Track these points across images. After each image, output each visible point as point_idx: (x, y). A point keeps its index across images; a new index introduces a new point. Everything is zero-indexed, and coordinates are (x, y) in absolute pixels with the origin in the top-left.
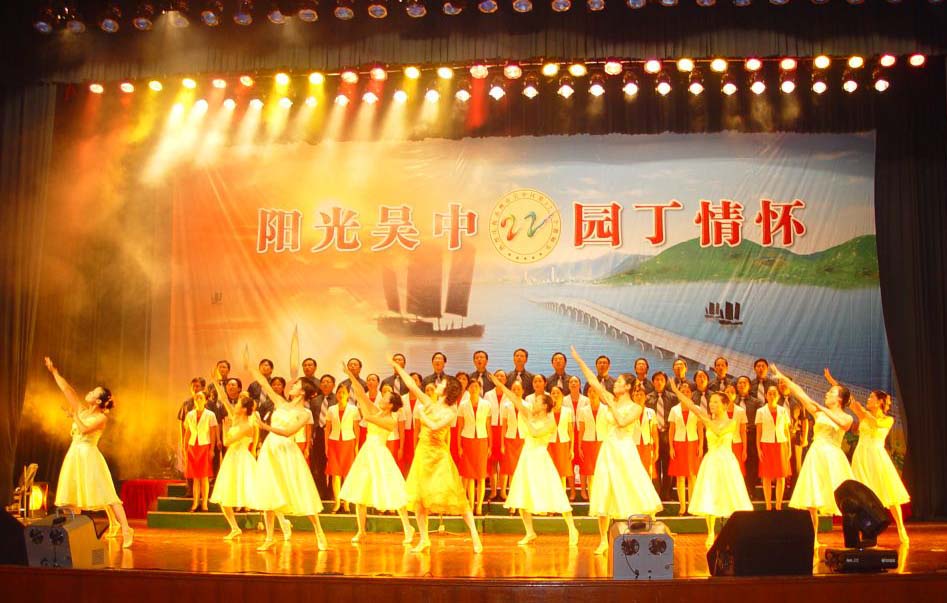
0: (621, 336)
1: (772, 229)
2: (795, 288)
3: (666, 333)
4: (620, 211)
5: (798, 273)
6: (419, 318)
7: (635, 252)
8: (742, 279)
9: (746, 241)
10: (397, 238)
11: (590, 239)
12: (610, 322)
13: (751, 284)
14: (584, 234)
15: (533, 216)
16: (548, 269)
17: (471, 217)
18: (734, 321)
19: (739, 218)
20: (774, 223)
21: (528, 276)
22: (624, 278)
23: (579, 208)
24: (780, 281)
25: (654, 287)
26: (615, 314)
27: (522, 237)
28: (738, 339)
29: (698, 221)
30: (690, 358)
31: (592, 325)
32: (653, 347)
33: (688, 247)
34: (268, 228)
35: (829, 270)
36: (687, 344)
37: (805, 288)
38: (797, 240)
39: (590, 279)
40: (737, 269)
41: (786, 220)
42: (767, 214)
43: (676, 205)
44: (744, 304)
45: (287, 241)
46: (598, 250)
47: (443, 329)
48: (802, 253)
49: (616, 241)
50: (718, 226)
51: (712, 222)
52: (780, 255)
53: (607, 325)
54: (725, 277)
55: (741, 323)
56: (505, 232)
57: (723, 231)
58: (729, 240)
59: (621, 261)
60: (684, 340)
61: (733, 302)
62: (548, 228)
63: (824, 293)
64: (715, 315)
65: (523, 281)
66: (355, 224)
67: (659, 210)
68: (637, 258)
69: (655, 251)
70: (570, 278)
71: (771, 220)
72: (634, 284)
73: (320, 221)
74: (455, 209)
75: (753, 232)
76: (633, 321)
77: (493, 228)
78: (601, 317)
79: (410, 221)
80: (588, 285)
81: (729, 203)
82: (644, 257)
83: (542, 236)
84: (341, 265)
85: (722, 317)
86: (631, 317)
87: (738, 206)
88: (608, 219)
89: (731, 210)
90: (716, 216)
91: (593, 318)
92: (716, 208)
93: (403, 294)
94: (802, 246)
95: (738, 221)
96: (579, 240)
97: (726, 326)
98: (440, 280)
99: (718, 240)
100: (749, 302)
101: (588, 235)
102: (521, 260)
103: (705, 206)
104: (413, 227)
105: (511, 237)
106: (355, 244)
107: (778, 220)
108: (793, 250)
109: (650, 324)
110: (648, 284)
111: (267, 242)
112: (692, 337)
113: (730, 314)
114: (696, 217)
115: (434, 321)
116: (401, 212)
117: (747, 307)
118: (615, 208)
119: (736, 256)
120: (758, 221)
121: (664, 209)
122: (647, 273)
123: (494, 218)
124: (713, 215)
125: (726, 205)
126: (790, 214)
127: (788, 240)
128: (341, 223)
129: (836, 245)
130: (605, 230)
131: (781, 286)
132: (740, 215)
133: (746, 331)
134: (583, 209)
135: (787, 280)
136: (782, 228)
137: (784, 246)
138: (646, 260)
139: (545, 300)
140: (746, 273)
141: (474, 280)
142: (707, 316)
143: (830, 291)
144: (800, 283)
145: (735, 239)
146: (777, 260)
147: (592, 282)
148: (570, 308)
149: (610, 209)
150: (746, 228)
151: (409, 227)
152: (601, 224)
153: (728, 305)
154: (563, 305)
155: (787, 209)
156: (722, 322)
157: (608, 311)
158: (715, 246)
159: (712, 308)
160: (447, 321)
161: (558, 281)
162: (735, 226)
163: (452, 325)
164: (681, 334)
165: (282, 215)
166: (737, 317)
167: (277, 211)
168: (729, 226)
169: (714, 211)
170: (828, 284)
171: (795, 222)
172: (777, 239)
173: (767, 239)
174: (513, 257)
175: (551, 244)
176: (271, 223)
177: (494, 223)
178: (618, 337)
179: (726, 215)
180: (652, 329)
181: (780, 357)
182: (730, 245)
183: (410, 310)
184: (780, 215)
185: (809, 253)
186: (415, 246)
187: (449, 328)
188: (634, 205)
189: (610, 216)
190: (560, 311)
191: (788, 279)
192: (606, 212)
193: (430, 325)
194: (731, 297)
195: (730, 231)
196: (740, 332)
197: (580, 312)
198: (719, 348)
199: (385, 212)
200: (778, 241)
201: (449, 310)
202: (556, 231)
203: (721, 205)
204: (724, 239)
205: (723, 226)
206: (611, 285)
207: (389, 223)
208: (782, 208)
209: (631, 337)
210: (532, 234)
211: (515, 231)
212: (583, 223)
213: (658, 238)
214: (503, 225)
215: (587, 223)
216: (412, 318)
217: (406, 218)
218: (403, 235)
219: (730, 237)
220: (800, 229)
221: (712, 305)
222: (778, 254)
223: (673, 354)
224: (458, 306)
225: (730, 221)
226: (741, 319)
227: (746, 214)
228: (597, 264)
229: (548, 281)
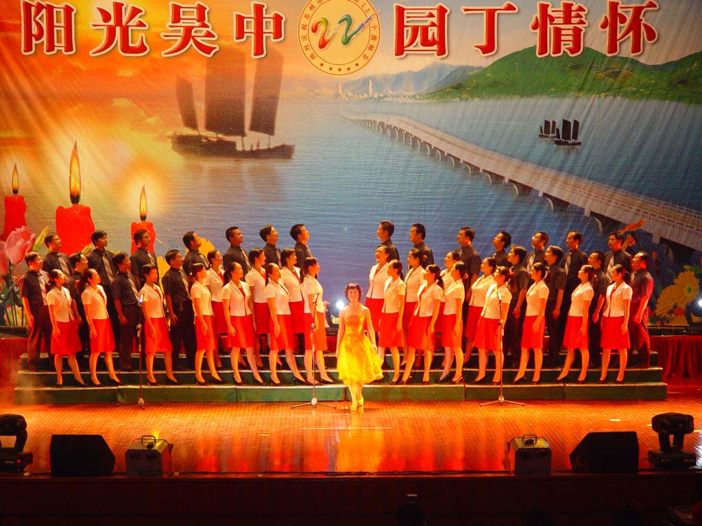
0: (446, 158)
1: (619, 36)
2: (642, 103)
3: (496, 155)
4: (446, 14)
5: (645, 87)
6: (220, 136)
7: (463, 63)
8: (582, 94)
9: (588, 49)
10: (191, 42)
11: (411, 48)
12: (434, 143)
13: (591, 100)
14: (406, 42)
15: (348, 20)
16: (365, 82)
17: (278, 19)
18: (572, 141)
19: (582, 22)
20: (622, 28)
21: (343, 89)
22: (450, 92)
23: (400, 11)
24: (625, 95)
25: (483, 103)
26: (439, 133)
27: (336, 45)
28: (575, 161)
29: (535, 27)
30: (522, 182)
31: (414, 146)
32: (481, 171)
33: (523, 56)
34: (34, 26)
35: (683, 82)
36: (519, 168)
37: (653, 104)
38: (648, 48)
39: (413, 93)
40: (578, 82)
41: (635, 25)
42: (615, 16)
43: (510, 7)
44: (584, 121)
45: (59, 41)
46: (421, 61)
47: (248, 148)
48: (653, 64)
49: (441, 51)
50: (558, 32)
51: (550, 27)
52: (626, 66)
53: (430, 146)
54: (563, 91)
55: (579, 144)
56: (315, 39)
57: (563, 38)
58: (569, 49)
59: (448, 73)
60: (515, 162)
61: (571, 120)
62: (365, 35)
63: (675, 109)
64: (551, 135)
65: (337, 95)
66: (141, 24)
67: (491, 13)
68: (464, 69)
69: (485, 61)
70: (391, 92)
71: (619, 24)
72: (460, 100)
73: (99, 19)
74: (259, 9)
75: (596, 40)
76: (459, 142)
77: (303, 33)
78: (424, 137)
79: (206, 22)
80: (409, 101)
81: (572, 5)
82: (472, 69)
83: (360, 42)
84: (127, 73)
85: (558, 136)
86: (456, 137)
87: (581, 9)
88: (433, 24)
89: (573, 14)
90: (556, 21)
91: (415, 137)
92: (556, 11)
93: (200, 109)
94: (652, 55)
95: (579, 26)
96: (400, 50)
97: (562, 147)
98: (243, 94)
99: (557, 49)
100: (589, 119)
101: (411, 44)
102: (335, 71)
103: (544, 8)
104: (210, 30)
105: (323, 45)
106: (142, 48)
107: (626, 24)
108: (642, 60)
109: (477, 144)
110: (476, 100)
111: (34, 41)
112: (525, 159)
113: (566, 134)
114: (533, 22)
115: (236, 139)
116: (195, 10)
117: (587, 124)
118: (442, 11)
119: (576, 67)
120: (604, 26)
121: (496, 13)
122: (476, 87)
123: (304, 21)
124: (552, 19)
125: (568, 7)
126: (641, 17)
127: (636, 48)
128: (124, 23)
129: (692, 53)
130: (430, 37)
131: (626, 101)
132: (583, 19)
133: (585, 152)
134: (405, 11)
135: (634, 95)
136: (631, 34)
137: (632, 55)
138: (475, 71)
139: (361, 118)
140: (587, 86)
141: (283, 94)
142: (541, 136)
143: (682, 106)
144: (649, 97)
145: (576, 48)
146: (624, 71)
147: (414, 97)
148: (389, 126)
149: (435, 13)
150: (588, 36)
151: (205, 30)
152: (425, 29)
153: (566, 124)
154: (382, 124)
155: (638, 11)
156: (558, 143)
157: (432, 131)
158: (553, 55)
159: (548, 127)
160: (251, 140)
161: (376, 96)
162: (577, 32)
163: (258, 146)
164: (512, 156)
165: (50, 9)
166: (575, 137)
167: (44, 3)
168: (571, 32)
169: (554, 15)
170: (680, 99)
171: (646, 26)
172: (624, 46)
173: (613, 47)
174: (326, 68)
175: (369, 53)
176: (37, 19)
177: (304, 27)
178: (443, 160)
179: (567, 20)
180: (481, 150)
181: (621, 181)
182: (571, 55)
183: (209, 127)
184: (629, 18)
185: (660, 62)
186: (214, 51)
187: (255, 148)
188: (462, 8)
189: (435, 20)
190: (378, 130)
191: (634, 93)
192: (431, 15)
193: (233, 144)
194: (570, 113)
195: (571, 38)
196: (578, 153)
197: (401, 131)
198: (553, 173)
199: (177, 9)
200: (626, 50)
201: (254, 127)
202: (374, 38)
203: (562, 9)
204: (563, 48)
205: (563, 32)
206: (435, 101)
207: (180, 24)
208: (631, 10)
209: (457, 159)
210: (347, 41)
211: (327, 38)
212: (405, 29)
213: (488, 48)
214: (315, 30)
215: (409, 29)
216: (212, 136)
217: (201, 18)
218: (198, 39)
219: (571, 45)
220: (651, 35)
221: (547, 123)
222: (624, 64)
223: (503, 178)
224: (265, 123)
225: (571, 26)
226: (580, 139)
227: (590, 17)
228: (419, 77)
229: (366, 95)
